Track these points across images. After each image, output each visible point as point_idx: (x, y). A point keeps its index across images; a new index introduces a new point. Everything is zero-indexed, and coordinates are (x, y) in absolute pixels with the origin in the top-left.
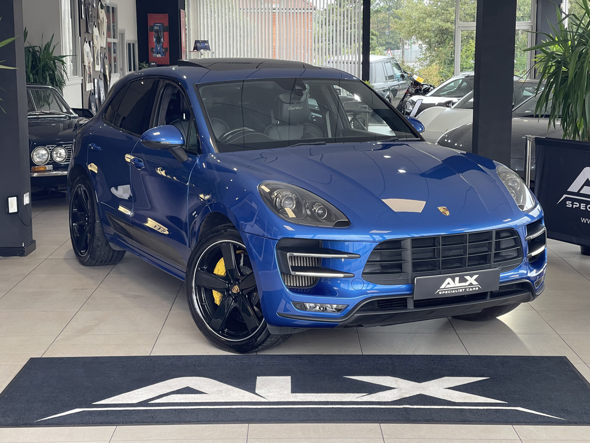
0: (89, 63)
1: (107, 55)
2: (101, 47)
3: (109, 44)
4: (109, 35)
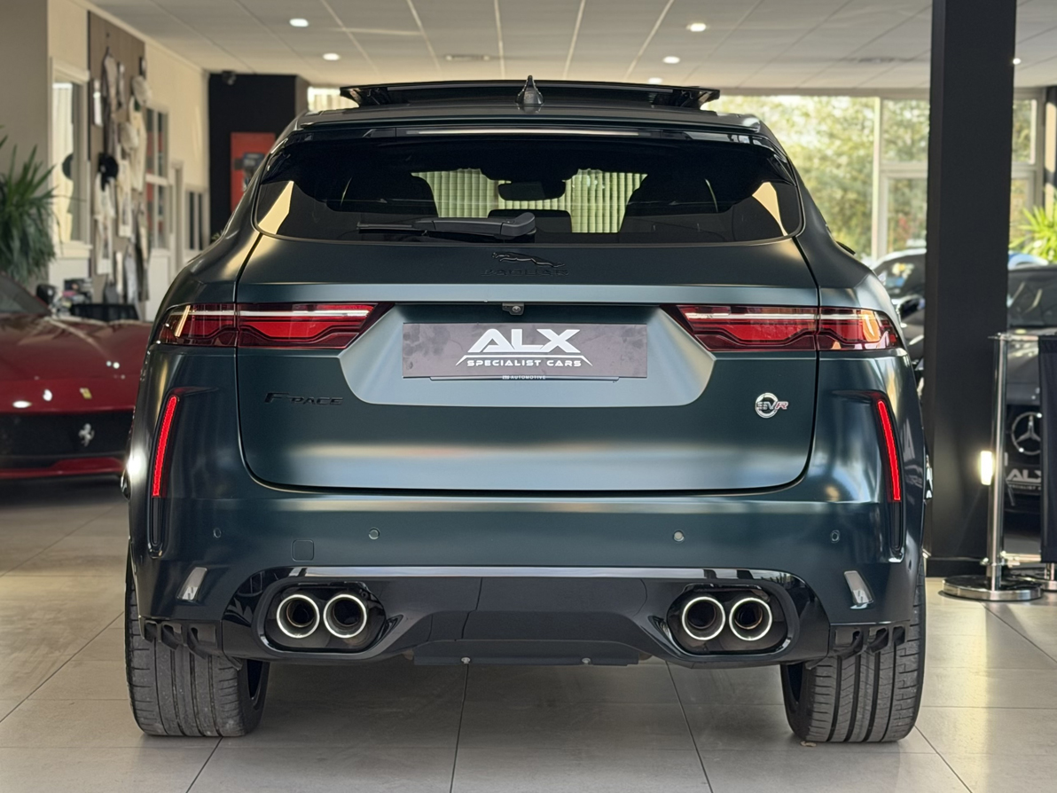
0: (105, 218)
1: (143, 207)
2: (134, 190)
3: (149, 187)
4: (149, 168)
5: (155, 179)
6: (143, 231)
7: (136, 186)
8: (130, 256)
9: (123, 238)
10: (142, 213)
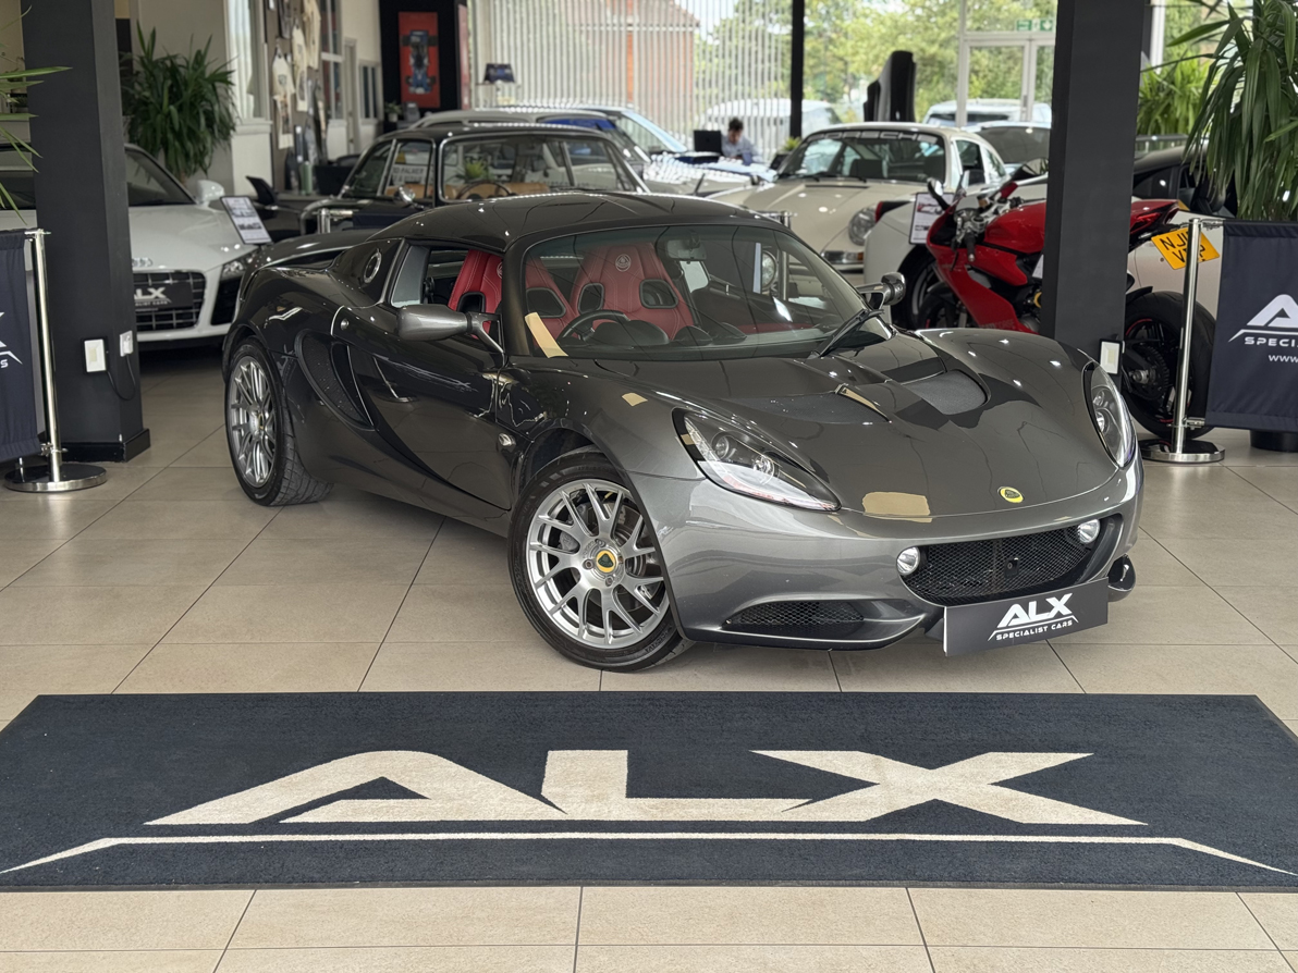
0: (285, 96)
1: (321, 83)
2: (309, 68)
3: (325, 64)
4: (324, 47)
5: (330, 57)
6: (321, 105)
7: (311, 64)
8: (309, 127)
9: (302, 113)
10: (319, 88)
